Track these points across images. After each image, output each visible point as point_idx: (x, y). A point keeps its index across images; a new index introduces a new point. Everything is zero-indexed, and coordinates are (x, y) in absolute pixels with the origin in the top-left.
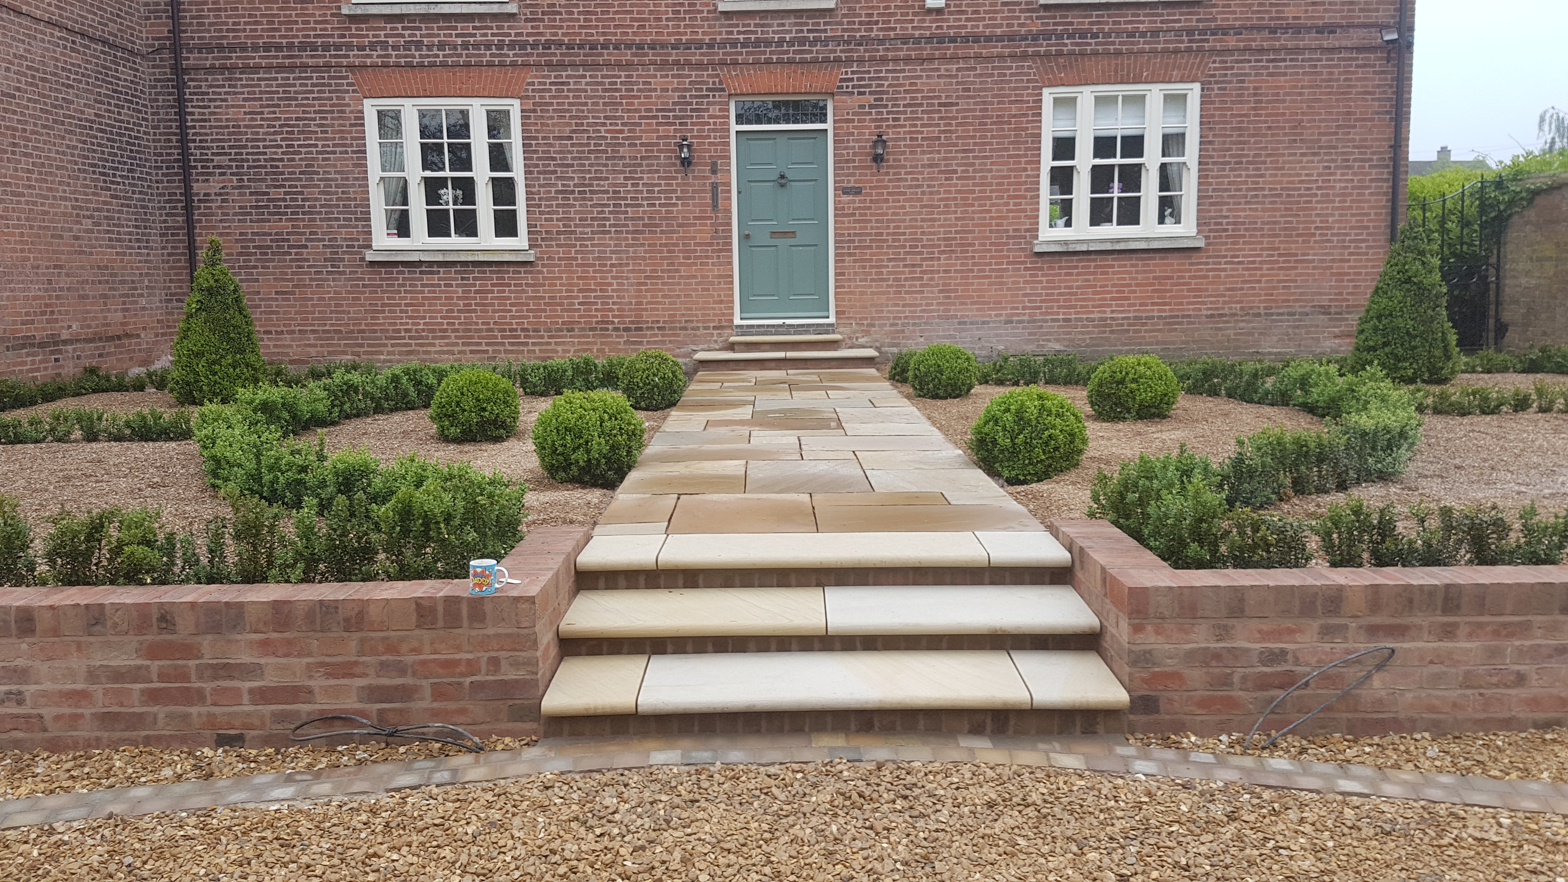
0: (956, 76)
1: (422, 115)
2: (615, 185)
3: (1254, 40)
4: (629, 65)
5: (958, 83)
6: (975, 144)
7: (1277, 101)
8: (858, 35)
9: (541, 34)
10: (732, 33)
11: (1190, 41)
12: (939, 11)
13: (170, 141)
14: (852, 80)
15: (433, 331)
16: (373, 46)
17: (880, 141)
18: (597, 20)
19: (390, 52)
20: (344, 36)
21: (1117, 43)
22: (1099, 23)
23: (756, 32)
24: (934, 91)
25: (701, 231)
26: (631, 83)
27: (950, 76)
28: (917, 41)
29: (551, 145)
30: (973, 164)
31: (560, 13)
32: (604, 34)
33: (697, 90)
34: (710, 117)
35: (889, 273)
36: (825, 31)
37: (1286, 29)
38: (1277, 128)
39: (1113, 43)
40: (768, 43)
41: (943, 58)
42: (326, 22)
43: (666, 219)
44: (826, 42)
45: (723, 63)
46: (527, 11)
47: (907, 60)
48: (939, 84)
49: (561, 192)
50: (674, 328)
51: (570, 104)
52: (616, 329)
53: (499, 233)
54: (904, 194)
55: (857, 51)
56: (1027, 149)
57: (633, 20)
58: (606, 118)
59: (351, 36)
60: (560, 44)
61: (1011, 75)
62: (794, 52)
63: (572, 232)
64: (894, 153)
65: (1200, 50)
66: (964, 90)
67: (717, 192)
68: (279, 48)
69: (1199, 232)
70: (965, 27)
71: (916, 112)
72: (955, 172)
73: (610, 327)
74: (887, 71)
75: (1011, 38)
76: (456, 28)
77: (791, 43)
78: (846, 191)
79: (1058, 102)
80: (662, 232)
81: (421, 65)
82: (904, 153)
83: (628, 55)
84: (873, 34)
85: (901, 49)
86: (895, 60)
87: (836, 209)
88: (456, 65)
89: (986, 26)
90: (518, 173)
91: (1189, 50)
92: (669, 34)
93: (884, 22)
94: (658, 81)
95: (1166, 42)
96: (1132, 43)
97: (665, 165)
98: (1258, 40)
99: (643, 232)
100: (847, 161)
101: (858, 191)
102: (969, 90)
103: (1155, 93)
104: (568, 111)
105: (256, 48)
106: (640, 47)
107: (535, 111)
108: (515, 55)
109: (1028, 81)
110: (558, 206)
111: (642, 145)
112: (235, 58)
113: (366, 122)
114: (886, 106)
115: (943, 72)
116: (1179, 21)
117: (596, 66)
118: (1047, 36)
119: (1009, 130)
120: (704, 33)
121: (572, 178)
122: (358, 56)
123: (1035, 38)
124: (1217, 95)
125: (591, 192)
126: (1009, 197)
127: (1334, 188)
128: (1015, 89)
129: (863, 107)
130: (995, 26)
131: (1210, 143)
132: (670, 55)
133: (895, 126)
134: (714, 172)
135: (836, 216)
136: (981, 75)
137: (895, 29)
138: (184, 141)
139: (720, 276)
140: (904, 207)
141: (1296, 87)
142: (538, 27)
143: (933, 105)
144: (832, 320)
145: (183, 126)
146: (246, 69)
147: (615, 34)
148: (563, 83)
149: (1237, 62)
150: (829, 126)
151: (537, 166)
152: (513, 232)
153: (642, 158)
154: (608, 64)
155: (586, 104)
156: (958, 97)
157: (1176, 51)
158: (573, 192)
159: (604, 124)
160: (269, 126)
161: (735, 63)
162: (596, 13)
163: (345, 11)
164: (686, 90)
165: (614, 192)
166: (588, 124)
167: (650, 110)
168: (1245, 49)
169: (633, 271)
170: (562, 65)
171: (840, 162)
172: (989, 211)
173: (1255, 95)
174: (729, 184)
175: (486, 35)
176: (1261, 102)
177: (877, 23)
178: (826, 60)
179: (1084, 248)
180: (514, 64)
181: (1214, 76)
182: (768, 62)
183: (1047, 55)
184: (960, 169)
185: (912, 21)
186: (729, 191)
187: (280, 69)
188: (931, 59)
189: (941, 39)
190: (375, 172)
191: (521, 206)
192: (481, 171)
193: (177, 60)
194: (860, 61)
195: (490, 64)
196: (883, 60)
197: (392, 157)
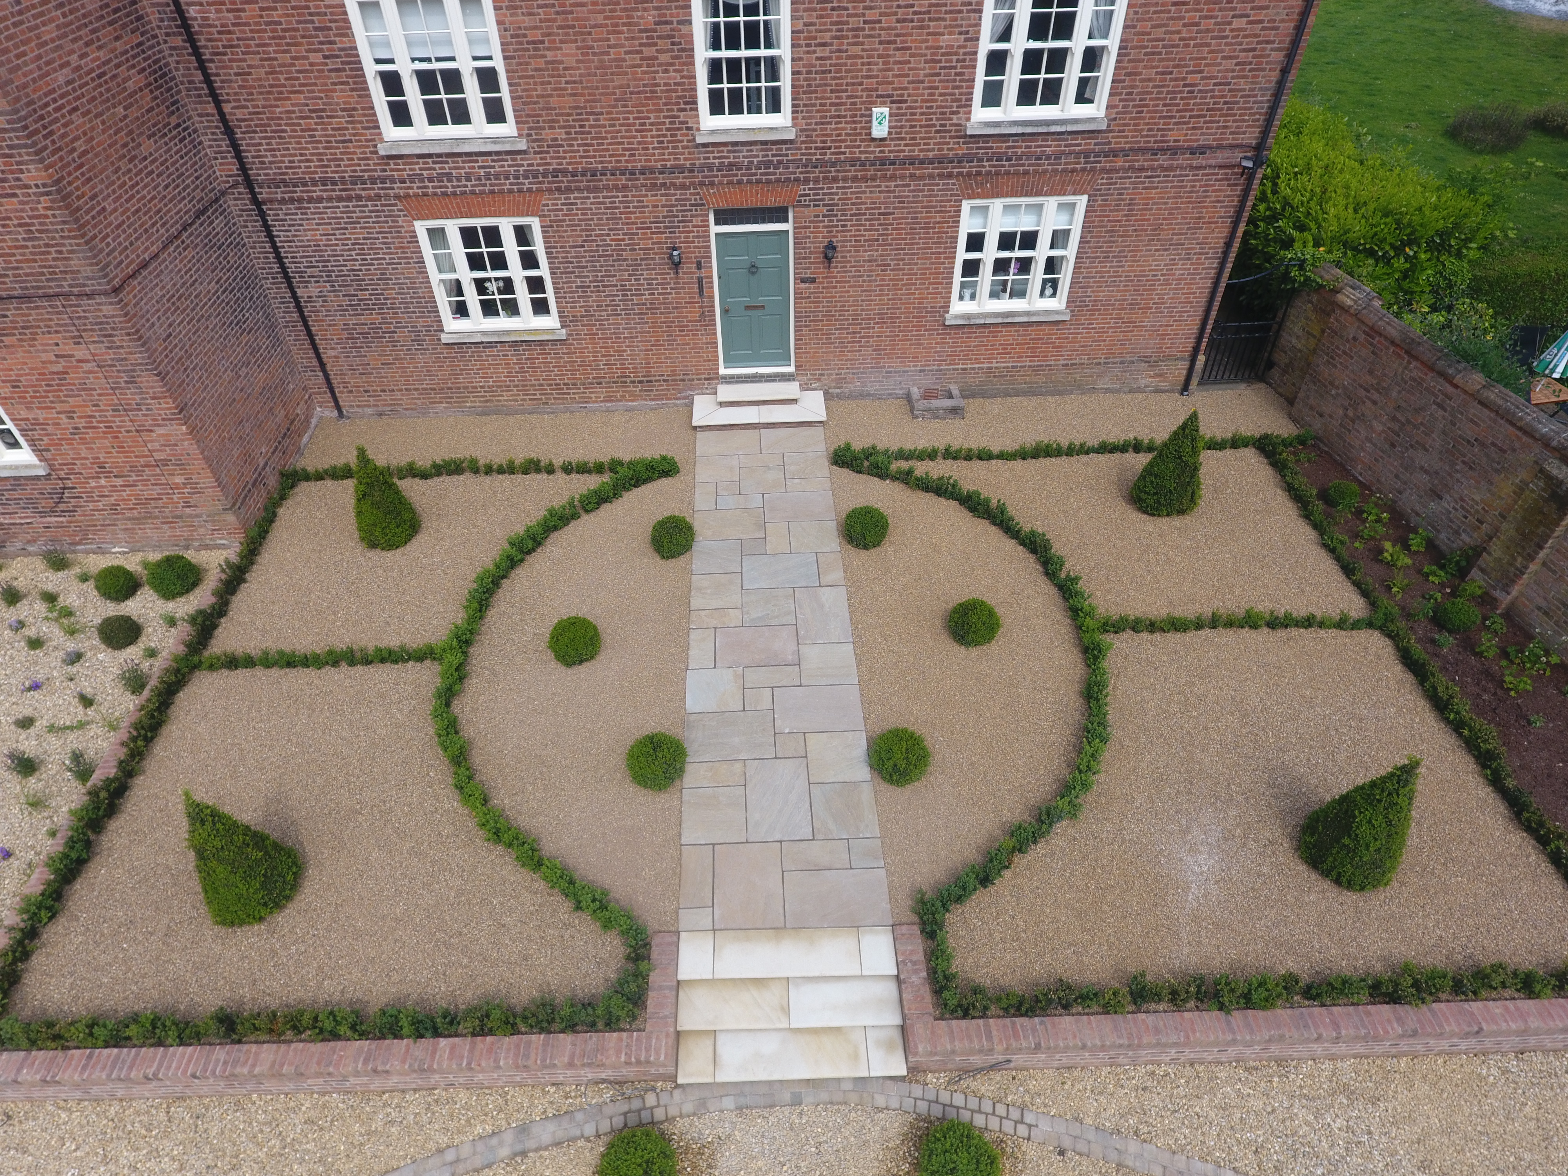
0: (894, 192)
1: (462, 230)
2: (622, 280)
3: (1138, 161)
4: (625, 188)
5: (895, 197)
6: (906, 244)
7: (1146, 210)
8: (814, 158)
9: (549, 164)
10: (708, 158)
11: (1086, 163)
12: (882, 139)
13: (268, 258)
14: (809, 195)
15: (500, 387)
16: (411, 178)
17: (831, 247)
18: (594, 151)
19: (427, 184)
20: (385, 170)
21: (1027, 165)
22: (1014, 147)
23: (729, 157)
24: (875, 203)
25: (690, 312)
26: (627, 202)
27: (889, 192)
28: (863, 163)
29: (568, 252)
30: (903, 259)
31: (562, 146)
32: (601, 162)
33: (682, 205)
34: (694, 226)
35: (836, 338)
36: (787, 155)
37: (1166, 150)
38: (1142, 230)
39: (1023, 165)
40: (737, 167)
41: (884, 178)
42: (367, 159)
43: (664, 303)
44: (787, 164)
45: (702, 184)
46: (535, 145)
47: (855, 179)
48: (879, 198)
49: (580, 287)
50: (675, 380)
51: (580, 220)
52: (634, 382)
53: (536, 313)
54: (849, 282)
55: (814, 172)
56: (946, 248)
57: (624, 149)
58: (609, 230)
59: (392, 170)
60: (564, 172)
61: (939, 190)
62: (761, 174)
63: (592, 316)
64: (842, 252)
65: (1093, 169)
66: (900, 202)
67: (702, 285)
68: (334, 183)
69: (1068, 307)
70: (904, 151)
71: (860, 220)
72: (889, 265)
73: (628, 380)
74: (838, 188)
75: (940, 160)
76: (477, 161)
77: (757, 168)
78: (803, 279)
79: (975, 210)
80: (661, 313)
81: (454, 194)
82: (850, 251)
83: (623, 181)
84: (826, 158)
85: (850, 171)
86: (845, 179)
87: (795, 293)
88: (482, 192)
89: (921, 151)
90: (545, 273)
91: (1083, 170)
92: (656, 161)
93: (836, 148)
94: (649, 199)
95: (1066, 164)
96: (1039, 165)
97: (660, 264)
98: (1141, 160)
99: (646, 314)
100: (805, 258)
101: (813, 281)
102: (903, 202)
103: (1051, 203)
104: (579, 225)
105: (315, 184)
106: (632, 171)
107: (552, 226)
108: (530, 183)
109: (952, 195)
110: (579, 297)
111: (640, 249)
112: (299, 191)
113: (420, 239)
114: (836, 216)
115: (883, 188)
116: (1080, 145)
117: (596, 189)
118: (969, 159)
119: (934, 233)
120: (685, 159)
121: (588, 277)
122: (401, 188)
123: (960, 160)
124: (1099, 206)
125: (604, 286)
126: (930, 284)
127: (1174, 274)
128: (941, 201)
129: (818, 216)
130: (928, 150)
131: (1088, 242)
132: (657, 179)
133: (843, 231)
134: (699, 266)
135: (796, 298)
136: (914, 191)
137: (844, 153)
138: (279, 259)
139: (707, 343)
140: (848, 292)
141: (1163, 198)
142: (545, 158)
143: (874, 214)
144: (792, 370)
146: (310, 200)
147: (611, 162)
148: (571, 204)
149: (1121, 178)
150: (790, 228)
151: (559, 268)
152: (547, 314)
153: (641, 259)
154: (607, 188)
155: (592, 219)
156: (894, 208)
157: (1073, 171)
158: (589, 287)
159: (609, 235)
160: (343, 245)
161: (712, 184)
162: (592, 145)
163: (382, 153)
164: (672, 206)
165: (622, 286)
166: (596, 236)
167: (645, 223)
168: (1129, 168)
169: (641, 341)
170: (569, 190)
171: (799, 259)
172: (914, 294)
173: (1129, 205)
174: (711, 277)
175: (503, 166)
176: (1133, 210)
177: (830, 148)
178: (788, 180)
179: (982, 322)
180: (530, 190)
181: (1100, 190)
182: (740, 182)
183: (969, 174)
184: (892, 263)
185: (860, 147)
186: (712, 282)
187: (340, 199)
188: (874, 178)
189: (883, 162)
190: (435, 276)
191: (550, 294)
192: (516, 271)
193: (254, 194)
194: (816, 181)
195: (511, 191)
196: (835, 179)
197: (445, 264)
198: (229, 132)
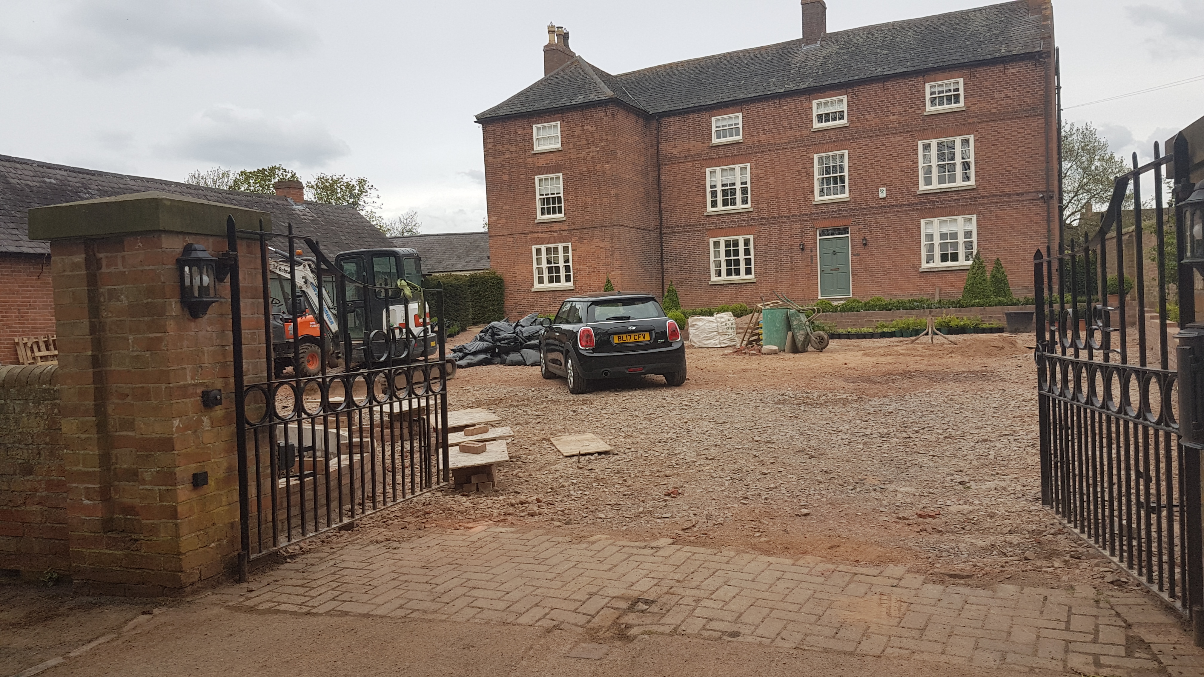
0: (890, 218)
1: (726, 241)
2: (781, 258)
4: (786, 222)
5: (891, 220)
6: (897, 239)
7: (1005, 219)
8: (857, 207)
9: (759, 215)
10: (817, 210)
11: (971, 202)
12: (884, 198)
13: (659, 254)
14: (856, 221)
16: (712, 223)
17: (865, 239)
18: (776, 210)
19: (717, 225)
20: (705, 221)
21: (945, 204)
22: (938, 198)
23: (825, 209)
24: (883, 223)
25: (808, 270)
26: (786, 227)
27: (888, 218)
28: (877, 208)
29: (762, 248)
30: (897, 245)
31: (765, 209)
32: (778, 214)
33: (807, 228)
34: (811, 236)
35: (870, 281)
36: (847, 207)
37: (1005, 195)
38: (1005, 228)
40: (828, 212)
41: (885, 213)
42: (700, 219)
43: (797, 267)
44: (847, 211)
45: (814, 219)
46: (757, 210)
47: (874, 214)
48: (885, 220)
49: (764, 261)
51: (767, 235)
53: (746, 274)
54: (874, 255)
55: (857, 213)
56: (917, 239)
57: (787, 209)
58: (779, 238)
59: (707, 221)
60: (765, 218)
61: (910, 216)
62: (837, 214)
63: (767, 273)
64: (870, 242)
65: (975, 204)
66: (893, 222)
67: (813, 258)
68: (687, 226)
70: (893, 202)
71: (877, 230)
72: (891, 248)
74: (867, 218)
75: (908, 205)
76: (736, 217)
77: (836, 212)
78: (854, 255)
79: (926, 223)
80: (796, 271)
81: (725, 228)
82: (874, 242)
83: (785, 220)
84: (862, 207)
85: (872, 211)
86: (870, 214)
87: (852, 260)
88: (735, 227)
89: (900, 202)
90: (752, 256)
91: (971, 204)
92: (798, 212)
93: (866, 203)
94: (794, 226)
95: (962, 203)
96: (950, 204)
97: (796, 251)
98: (995, 199)
99: (789, 272)
100: (855, 246)
101: (858, 255)
102: (895, 222)
103: (960, 219)
104: (767, 237)
105: (681, 226)
106: (789, 217)
107: (757, 238)
108: (752, 223)
109: (915, 218)
110: (763, 265)
111: (790, 245)
112: (676, 230)
113: (710, 245)
114: (867, 229)
115: (886, 217)
116: (966, 195)
117: (775, 223)
118: (921, 203)
119: (910, 233)
120: (808, 211)
121: (767, 257)
122: (709, 227)
123: (917, 204)
124: (982, 218)
125: (774, 260)
126: (910, 254)
128: (912, 220)
129: (860, 229)
130: (903, 202)
131: (981, 235)
132: (798, 218)
133: (870, 234)
134: (812, 252)
135: (851, 263)
136: (899, 217)
137: (869, 205)
138: (662, 253)
139: (814, 284)
140: (874, 260)
141: (1011, 214)
143: (883, 227)
144: (851, 296)
145: (662, 250)
146: (678, 232)
147: (782, 214)
148: (765, 229)
149: (989, 207)
150: (849, 235)
151: (757, 253)
152: (751, 274)
153: (789, 249)
154: (779, 222)
155: (772, 235)
156: (891, 224)
157: (967, 205)
158: (767, 261)
159: (778, 240)
160: (684, 248)
162: (776, 208)
163: (705, 214)
164: (802, 228)
165: (780, 260)
166: (773, 241)
167: (792, 235)
168: (991, 203)
169: (786, 284)
170: (765, 224)
171: (852, 246)
172: (904, 259)
173: (996, 217)
174: (817, 255)
175: (744, 217)
176: (998, 219)
177: (863, 203)
178: (847, 216)
179: (937, 270)
180: (752, 225)
181: (981, 212)
182: (829, 218)
183: (922, 209)
184: (893, 246)
185: (875, 202)
186: (817, 257)
187: (688, 232)
188: (882, 213)
189: (885, 207)
190: (712, 259)
191: (753, 266)
192: (742, 256)
193: (661, 231)
194: (858, 215)
195: (745, 226)
196: (866, 214)
197: (717, 254)
198: (660, 212)
